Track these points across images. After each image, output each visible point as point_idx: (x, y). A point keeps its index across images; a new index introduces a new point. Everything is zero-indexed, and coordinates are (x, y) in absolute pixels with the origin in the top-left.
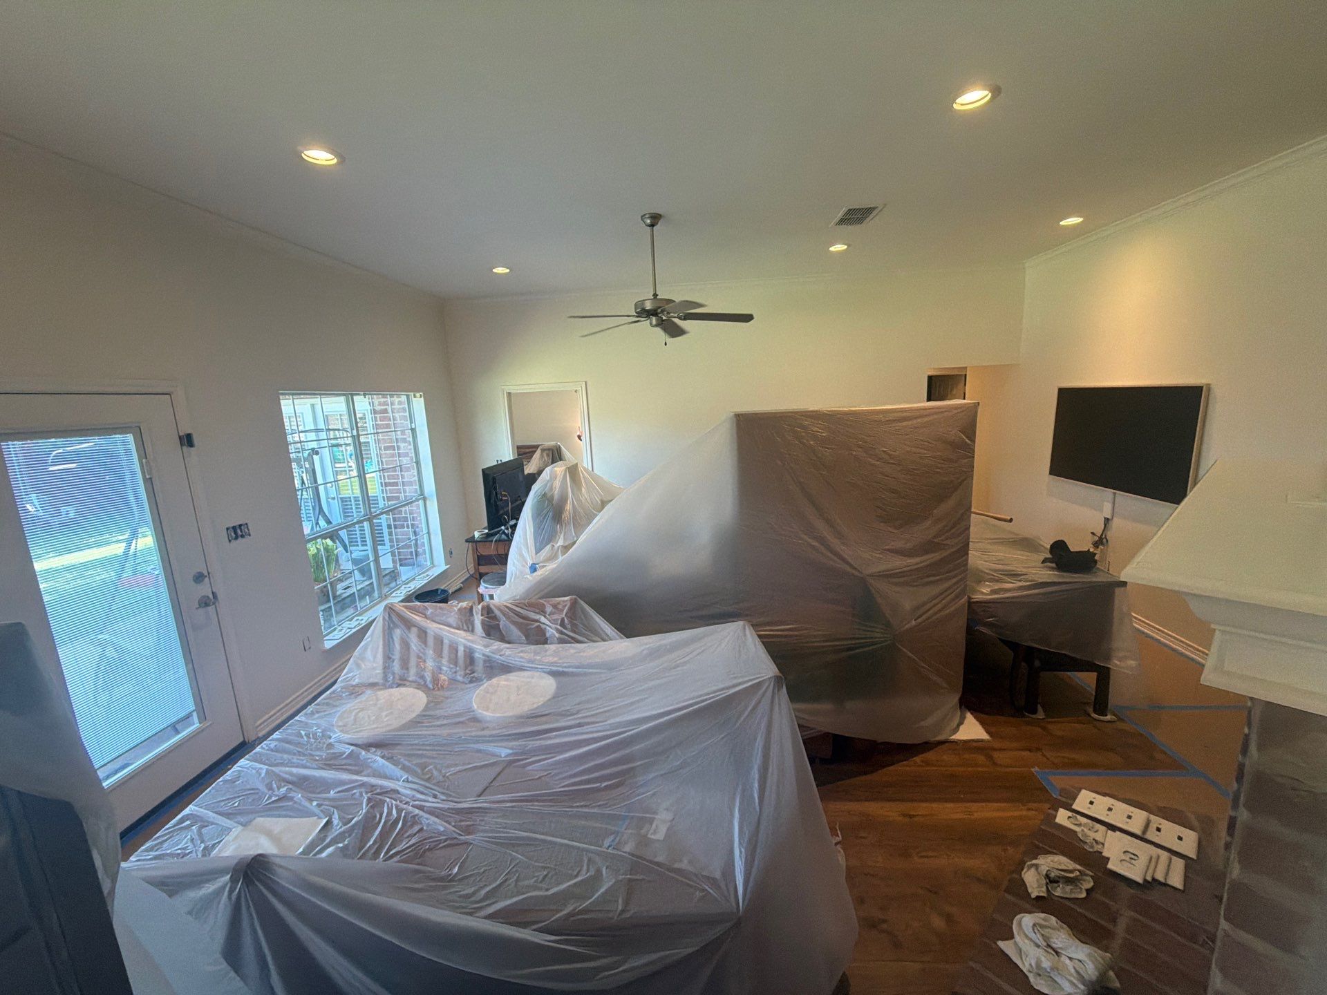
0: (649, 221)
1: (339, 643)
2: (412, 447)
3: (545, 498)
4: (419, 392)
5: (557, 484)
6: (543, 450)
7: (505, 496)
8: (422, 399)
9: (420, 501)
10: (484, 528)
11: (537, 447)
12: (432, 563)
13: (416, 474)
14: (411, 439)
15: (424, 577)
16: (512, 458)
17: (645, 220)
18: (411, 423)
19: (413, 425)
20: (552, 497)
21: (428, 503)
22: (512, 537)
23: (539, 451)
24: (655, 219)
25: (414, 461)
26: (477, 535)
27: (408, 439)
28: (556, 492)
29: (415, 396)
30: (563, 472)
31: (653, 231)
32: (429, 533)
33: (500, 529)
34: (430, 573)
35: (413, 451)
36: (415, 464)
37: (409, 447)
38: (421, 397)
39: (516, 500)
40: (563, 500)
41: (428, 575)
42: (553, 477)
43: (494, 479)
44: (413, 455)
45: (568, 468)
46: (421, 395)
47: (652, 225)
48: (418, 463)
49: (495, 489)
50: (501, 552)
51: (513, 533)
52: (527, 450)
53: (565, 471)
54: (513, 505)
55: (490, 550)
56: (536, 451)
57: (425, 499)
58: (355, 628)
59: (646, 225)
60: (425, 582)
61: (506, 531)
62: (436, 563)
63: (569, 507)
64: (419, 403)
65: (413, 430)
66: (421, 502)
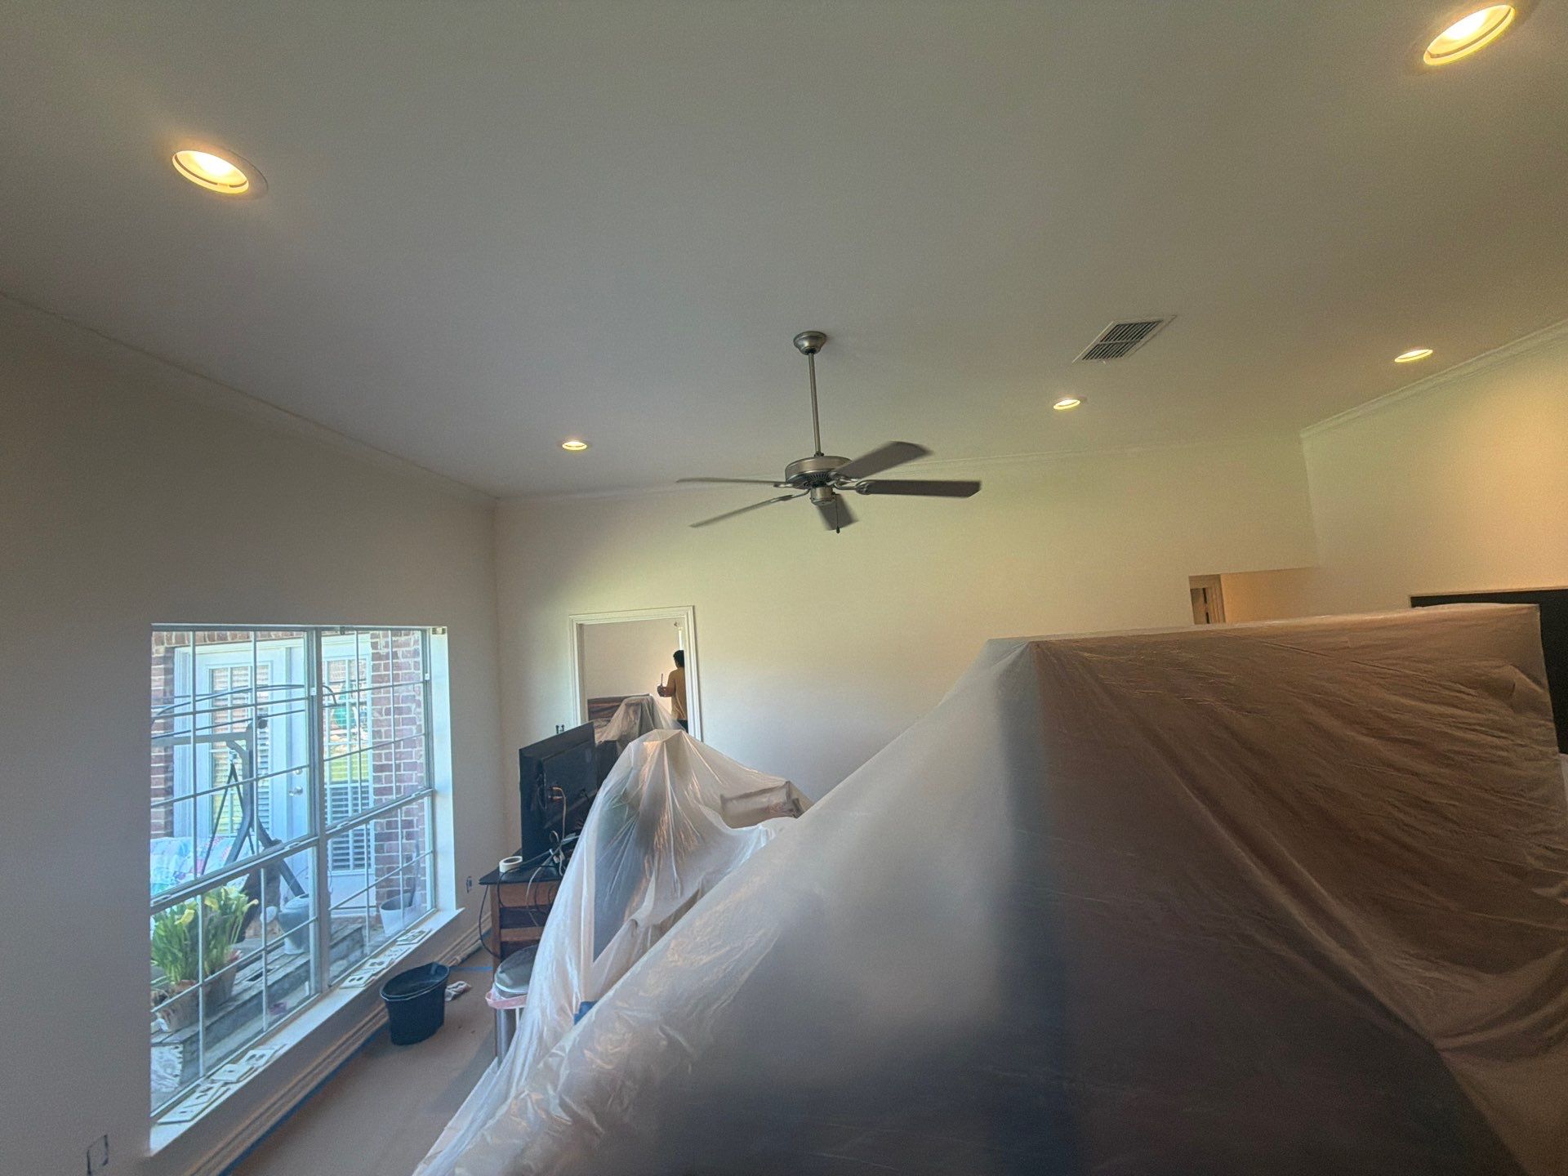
0: (806, 344)
1: (190, 1130)
2: (422, 710)
3: (625, 801)
4: (440, 625)
5: (647, 772)
6: (628, 706)
7: (559, 793)
8: (446, 635)
9: (426, 798)
10: (517, 854)
11: (621, 700)
12: (435, 905)
13: (423, 753)
14: (421, 698)
15: (415, 937)
16: (579, 725)
17: (800, 343)
18: (425, 672)
19: (427, 675)
20: (638, 798)
21: (439, 801)
22: (564, 871)
23: (622, 707)
24: (817, 341)
25: (423, 732)
26: (503, 867)
27: (417, 698)
28: (645, 788)
29: (434, 632)
30: (658, 749)
31: (813, 359)
32: (434, 852)
33: (547, 853)
34: (425, 927)
35: (422, 716)
36: (423, 737)
37: (418, 710)
38: (443, 632)
39: (578, 797)
40: (658, 800)
41: (421, 932)
42: (642, 757)
43: (540, 766)
44: (422, 723)
45: (667, 742)
46: (443, 630)
47: (811, 351)
48: (429, 735)
49: (541, 782)
50: (541, 901)
51: (566, 863)
52: (606, 705)
53: (662, 745)
54: (570, 809)
55: (522, 897)
56: (618, 706)
57: (433, 795)
58: (238, 1081)
59: (801, 351)
60: (413, 947)
61: (555, 859)
62: (442, 903)
63: (667, 817)
64: (439, 642)
65: (427, 684)
66: (426, 801)
